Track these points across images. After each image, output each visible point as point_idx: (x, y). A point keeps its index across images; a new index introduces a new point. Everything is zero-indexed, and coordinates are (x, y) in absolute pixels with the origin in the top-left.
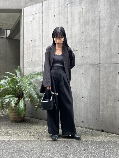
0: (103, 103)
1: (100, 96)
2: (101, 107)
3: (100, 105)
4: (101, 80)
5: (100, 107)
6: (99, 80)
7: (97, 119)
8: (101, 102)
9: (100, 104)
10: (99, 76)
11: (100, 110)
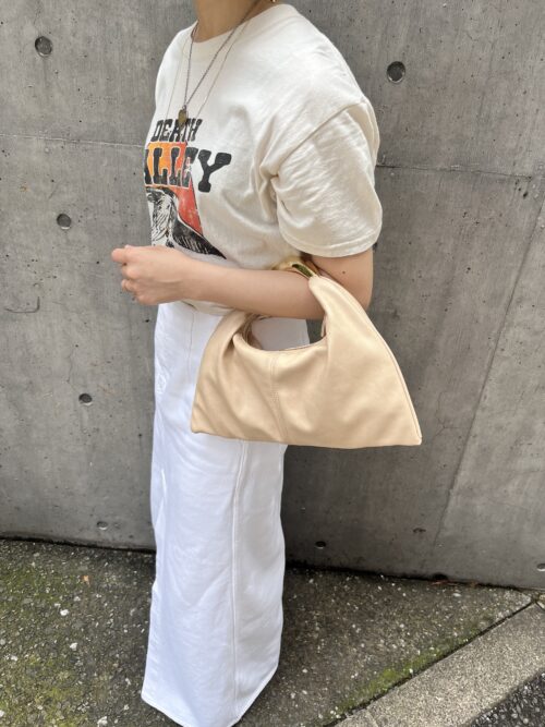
0: (485, 452)
1: (479, 413)
2: (462, 473)
3: (459, 465)
4: (521, 313)
5: (456, 472)
6: (501, 309)
7: (421, 531)
8: (472, 448)
9: (461, 459)
10: (513, 278)
11: (456, 489)
